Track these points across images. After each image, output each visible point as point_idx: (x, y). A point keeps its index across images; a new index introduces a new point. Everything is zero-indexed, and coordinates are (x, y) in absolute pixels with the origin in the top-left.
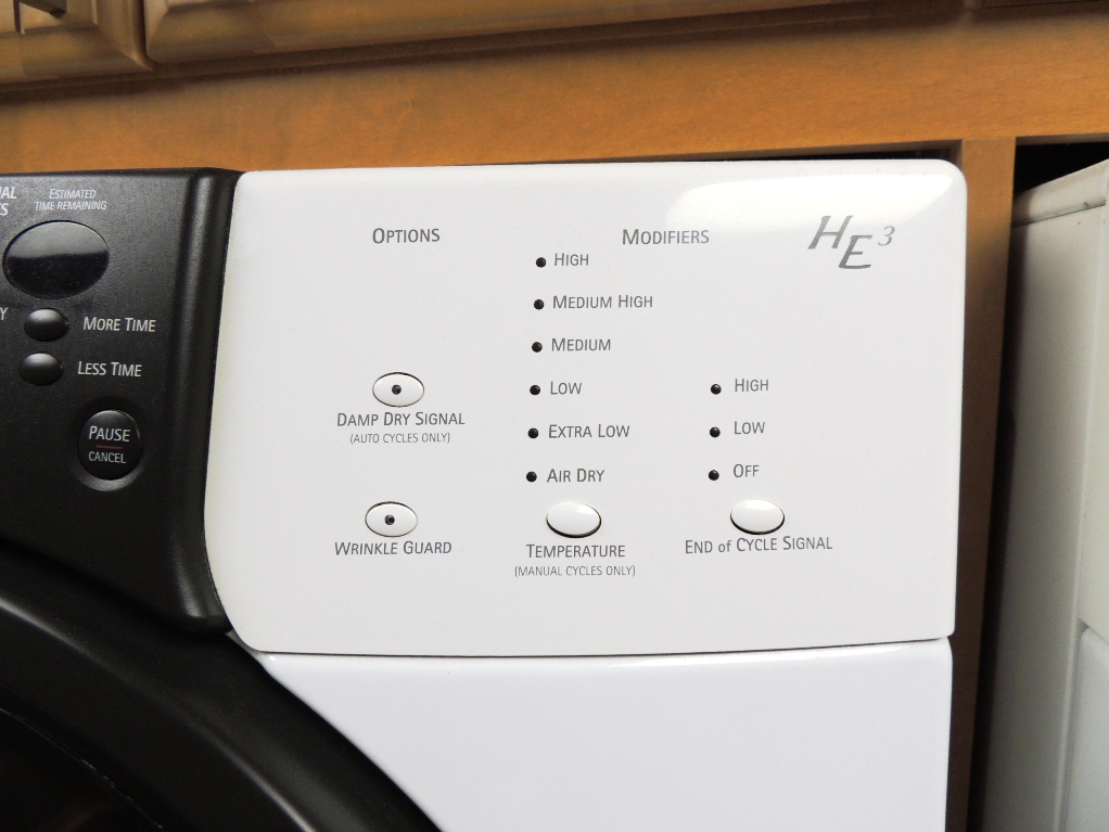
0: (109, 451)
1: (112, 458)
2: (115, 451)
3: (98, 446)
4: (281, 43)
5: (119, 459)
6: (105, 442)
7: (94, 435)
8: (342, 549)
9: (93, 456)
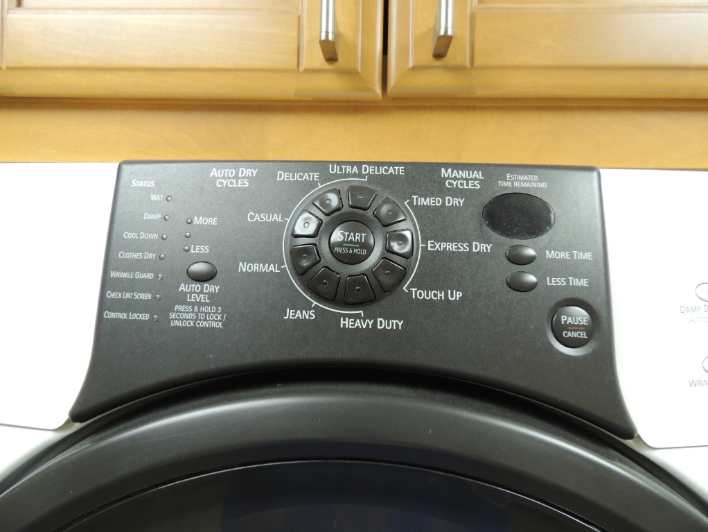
0: (577, 331)
1: (579, 335)
2: (580, 331)
3: (569, 328)
4: (480, 93)
5: (583, 335)
6: (574, 325)
7: (565, 322)
8: (693, 384)
9: (566, 334)
